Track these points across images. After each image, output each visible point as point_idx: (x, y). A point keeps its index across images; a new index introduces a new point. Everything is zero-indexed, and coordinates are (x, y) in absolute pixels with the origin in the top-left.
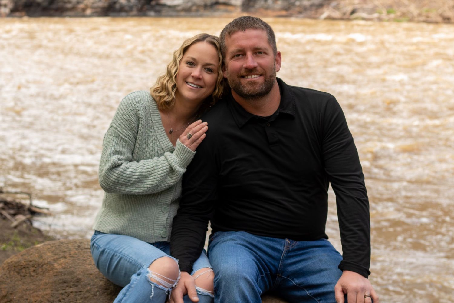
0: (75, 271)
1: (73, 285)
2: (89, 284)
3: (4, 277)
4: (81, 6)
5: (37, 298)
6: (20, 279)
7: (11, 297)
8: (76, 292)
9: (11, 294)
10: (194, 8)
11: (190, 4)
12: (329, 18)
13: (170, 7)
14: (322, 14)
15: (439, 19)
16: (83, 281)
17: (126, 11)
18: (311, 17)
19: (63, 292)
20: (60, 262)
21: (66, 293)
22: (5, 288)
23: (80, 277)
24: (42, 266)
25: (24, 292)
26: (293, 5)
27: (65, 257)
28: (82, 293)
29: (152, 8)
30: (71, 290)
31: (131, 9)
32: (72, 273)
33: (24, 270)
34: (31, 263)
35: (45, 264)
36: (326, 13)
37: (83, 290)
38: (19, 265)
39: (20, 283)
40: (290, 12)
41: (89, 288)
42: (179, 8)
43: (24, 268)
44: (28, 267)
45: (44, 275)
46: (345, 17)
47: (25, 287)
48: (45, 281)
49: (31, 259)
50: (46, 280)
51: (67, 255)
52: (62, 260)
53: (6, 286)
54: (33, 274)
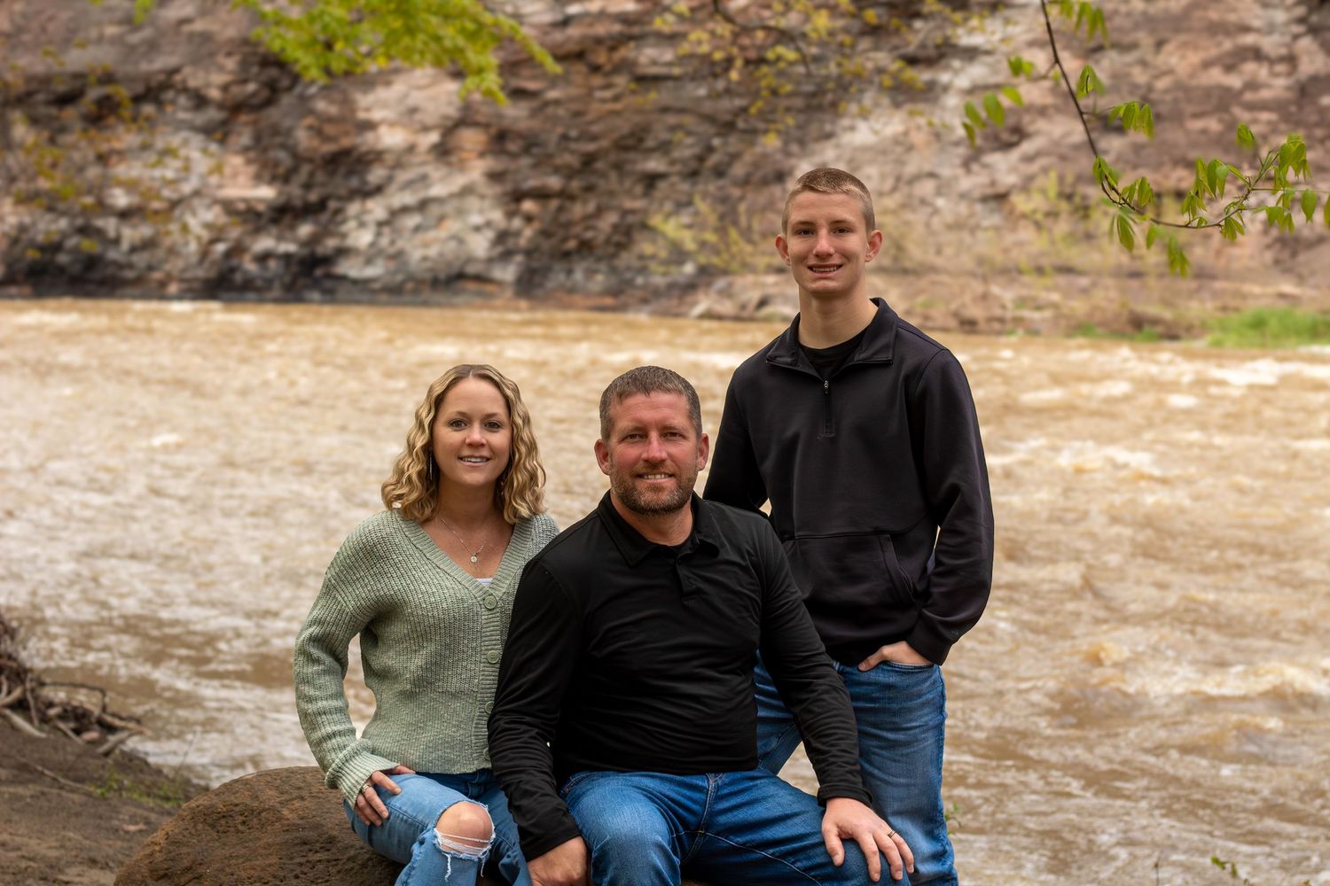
0: (323, 822)
1: (322, 848)
2: (352, 846)
3: (186, 833)
4: (157, 275)
5: (252, 872)
6: (217, 838)
7: (201, 870)
8: (328, 861)
9: (200, 864)
10: (410, 286)
11: (399, 278)
12: (709, 315)
13: (355, 282)
14: (694, 304)
15: (953, 323)
16: (339, 842)
17: (258, 290)
18: (666, 314)
19: (303, 860)
20: (293, 807)
21: (308, 862)
22: (189, 854)
23: (335, 833)
24: (259, 814)
25: (226, 861)
26: (630, 283)
27: (302, 798)
28: (341, 862)
29: (316, 284)
30: (318, 857)
31: (269, 283)
32: (317, 826)
33: (223, 822)
34: (237, 809)
35: (264, 810)
36: (703, 303)
37: (340, 857)
38: (213, 813)
39: (217, 844)
40: (623, 299)
41: (352, 852)
42: (377, 286)
43: (224, 817)
44: (230, 816)
45: (264, 830)
46: (745, 314)
47: (227, 852)
48: (265, 840)
49: (236, 801)
50: (267, 839)
51: (304, 793)
52: (297, 804)
53: (189, 850)
54: (241, 828)
